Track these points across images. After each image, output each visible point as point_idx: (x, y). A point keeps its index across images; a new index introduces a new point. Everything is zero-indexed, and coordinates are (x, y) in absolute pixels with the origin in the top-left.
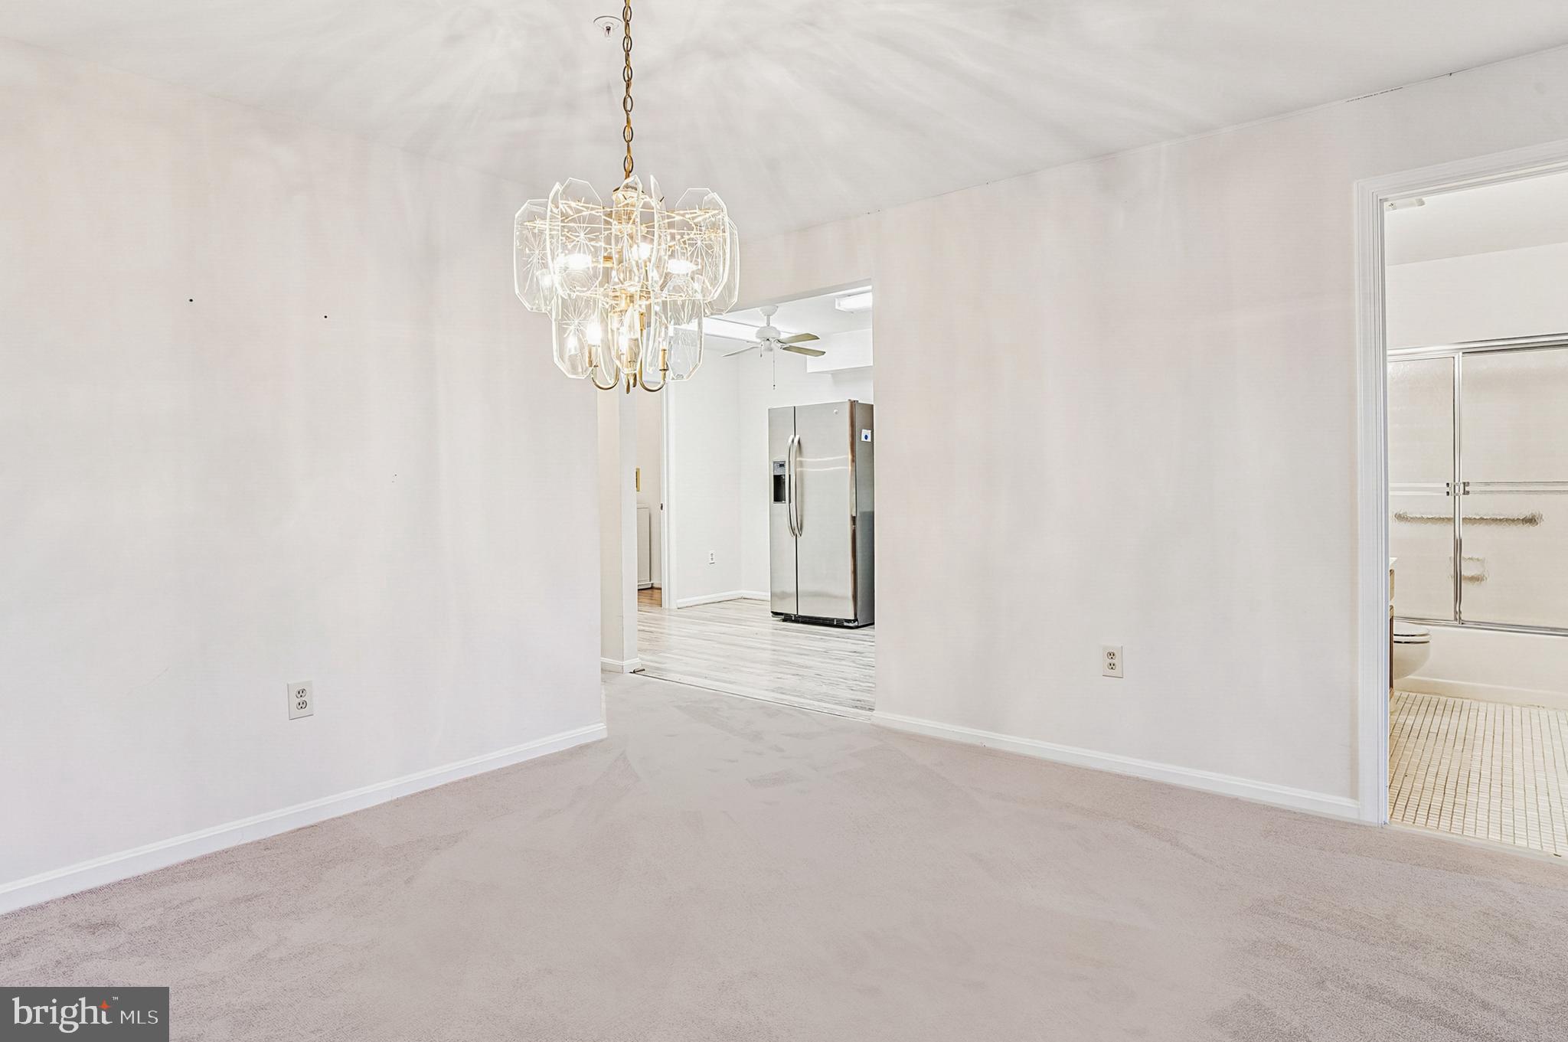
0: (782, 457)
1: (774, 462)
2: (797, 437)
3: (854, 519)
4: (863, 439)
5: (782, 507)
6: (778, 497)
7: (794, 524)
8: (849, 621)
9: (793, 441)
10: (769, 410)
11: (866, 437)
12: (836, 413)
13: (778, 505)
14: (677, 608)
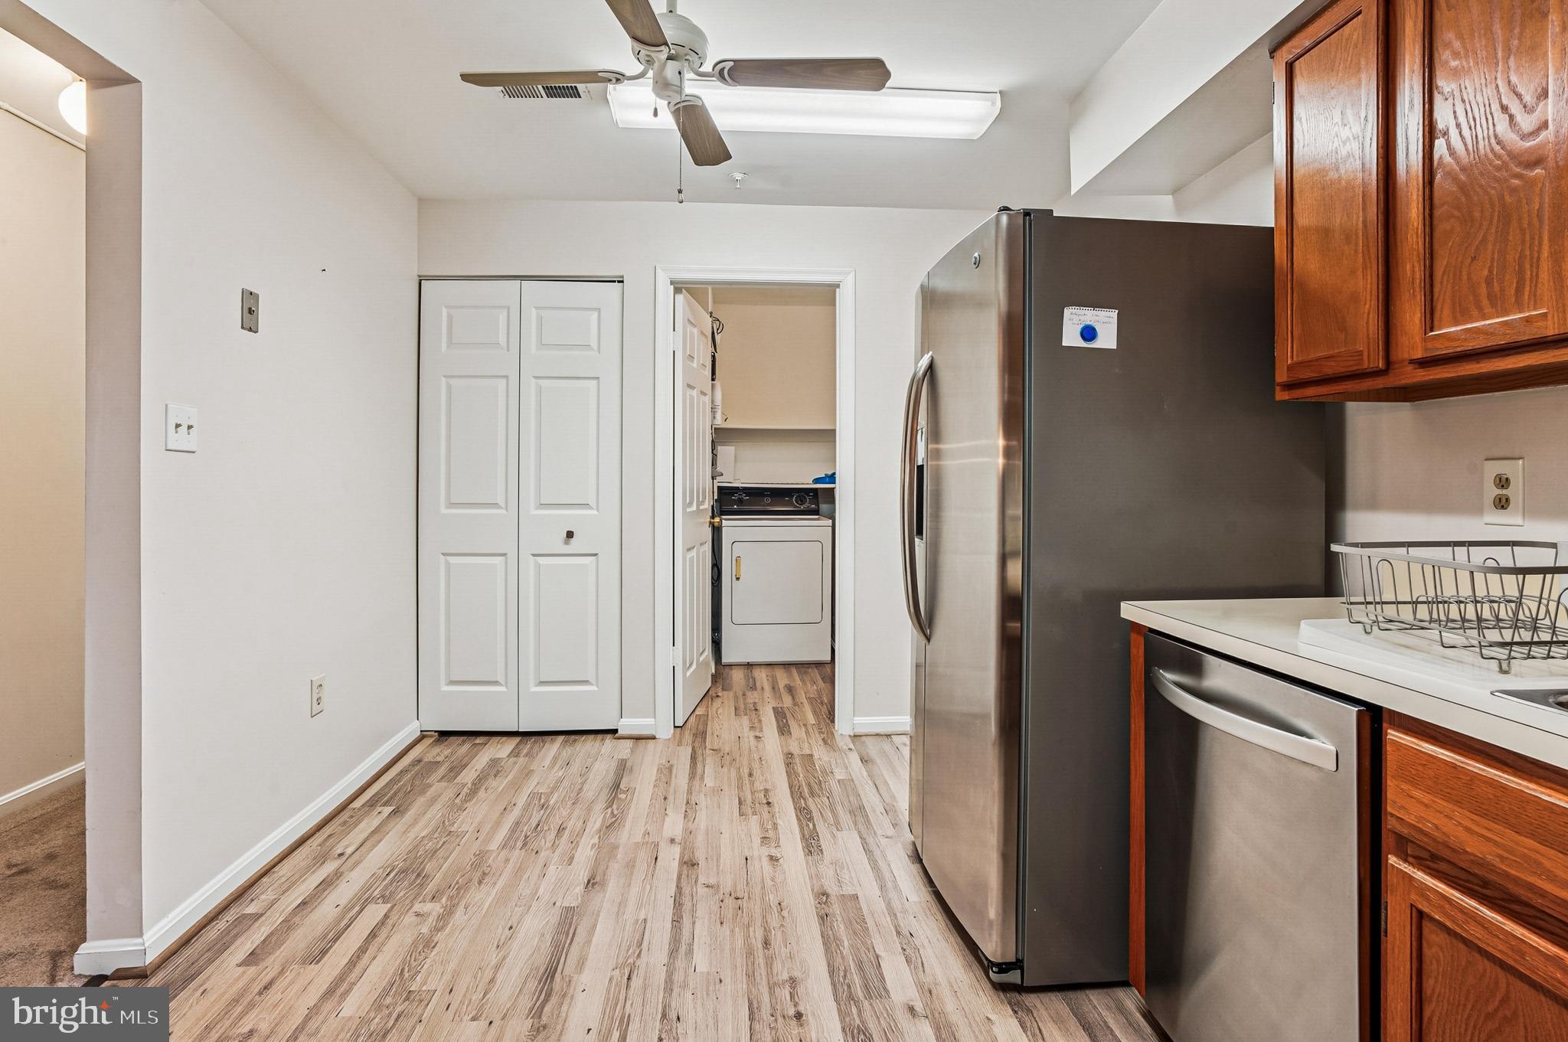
14: (852, 734)
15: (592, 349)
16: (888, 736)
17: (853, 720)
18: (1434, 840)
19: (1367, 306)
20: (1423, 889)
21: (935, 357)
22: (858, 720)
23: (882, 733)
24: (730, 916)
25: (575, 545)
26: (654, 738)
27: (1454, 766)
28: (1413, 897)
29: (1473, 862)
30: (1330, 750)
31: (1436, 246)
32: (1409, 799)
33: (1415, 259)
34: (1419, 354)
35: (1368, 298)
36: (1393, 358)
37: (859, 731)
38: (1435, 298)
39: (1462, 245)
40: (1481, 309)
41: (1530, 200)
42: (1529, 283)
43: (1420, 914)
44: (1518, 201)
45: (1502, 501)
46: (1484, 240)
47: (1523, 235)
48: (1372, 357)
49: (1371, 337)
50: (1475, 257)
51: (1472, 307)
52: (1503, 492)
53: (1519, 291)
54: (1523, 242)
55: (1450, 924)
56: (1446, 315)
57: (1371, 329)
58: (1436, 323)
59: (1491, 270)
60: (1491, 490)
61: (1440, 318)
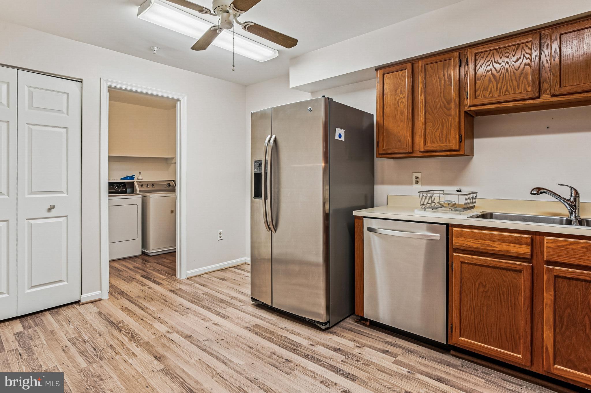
0: (261, 157)
1: (255, 162)
2: (274, 136)
3: (326, 217)
4: (337, 137)
5: (260, 202)
6: (257, 194)
7: (269, 220)
8: (321, 324)
9: (269, 140)
10: (252, 114)
11: (340, 136)
12: (311, 110)
13: (257, 200)
14: (186, 278)
15: (64, 113)
16: (200, 276)
17: (186, 272)
18: (466, 247)
19: (409, 137)
20: (463, 257)
21: (277, 137)
22: (188, 272)
23: (197, 275)
24: (227, 345)
25: (54, 212)
26: (101, 300)
27: (471, 232)
28: (461, 259)
29: (475, 249)
30: (438, 236)
31: (426, 127)
32: (460, 241)
33: (422, 129)
34: (423, 150)
35: (409, 136)
36: (414, 150)
37: (189, 276)
38: (426, 138)
39: (433, 128)
40: (437, 142)
41: (448, 122)
42: (448, 138)
43: (462, 262)
44: (446, 121)
45: (417, 182)
46: (438, 128)
47: (447, 128)
48: (410, 149)
49: (409, 145)
50: (436, 131)
51: (435, 141)
52: (417, 180)
53: (446, 140)
54: (447, 130)
55: (469, 262)
56: (429, 142)
57: (409, 143)
58: (426, 144)
59: (440, 134)
60: (414, 180)
61: (427, 143)
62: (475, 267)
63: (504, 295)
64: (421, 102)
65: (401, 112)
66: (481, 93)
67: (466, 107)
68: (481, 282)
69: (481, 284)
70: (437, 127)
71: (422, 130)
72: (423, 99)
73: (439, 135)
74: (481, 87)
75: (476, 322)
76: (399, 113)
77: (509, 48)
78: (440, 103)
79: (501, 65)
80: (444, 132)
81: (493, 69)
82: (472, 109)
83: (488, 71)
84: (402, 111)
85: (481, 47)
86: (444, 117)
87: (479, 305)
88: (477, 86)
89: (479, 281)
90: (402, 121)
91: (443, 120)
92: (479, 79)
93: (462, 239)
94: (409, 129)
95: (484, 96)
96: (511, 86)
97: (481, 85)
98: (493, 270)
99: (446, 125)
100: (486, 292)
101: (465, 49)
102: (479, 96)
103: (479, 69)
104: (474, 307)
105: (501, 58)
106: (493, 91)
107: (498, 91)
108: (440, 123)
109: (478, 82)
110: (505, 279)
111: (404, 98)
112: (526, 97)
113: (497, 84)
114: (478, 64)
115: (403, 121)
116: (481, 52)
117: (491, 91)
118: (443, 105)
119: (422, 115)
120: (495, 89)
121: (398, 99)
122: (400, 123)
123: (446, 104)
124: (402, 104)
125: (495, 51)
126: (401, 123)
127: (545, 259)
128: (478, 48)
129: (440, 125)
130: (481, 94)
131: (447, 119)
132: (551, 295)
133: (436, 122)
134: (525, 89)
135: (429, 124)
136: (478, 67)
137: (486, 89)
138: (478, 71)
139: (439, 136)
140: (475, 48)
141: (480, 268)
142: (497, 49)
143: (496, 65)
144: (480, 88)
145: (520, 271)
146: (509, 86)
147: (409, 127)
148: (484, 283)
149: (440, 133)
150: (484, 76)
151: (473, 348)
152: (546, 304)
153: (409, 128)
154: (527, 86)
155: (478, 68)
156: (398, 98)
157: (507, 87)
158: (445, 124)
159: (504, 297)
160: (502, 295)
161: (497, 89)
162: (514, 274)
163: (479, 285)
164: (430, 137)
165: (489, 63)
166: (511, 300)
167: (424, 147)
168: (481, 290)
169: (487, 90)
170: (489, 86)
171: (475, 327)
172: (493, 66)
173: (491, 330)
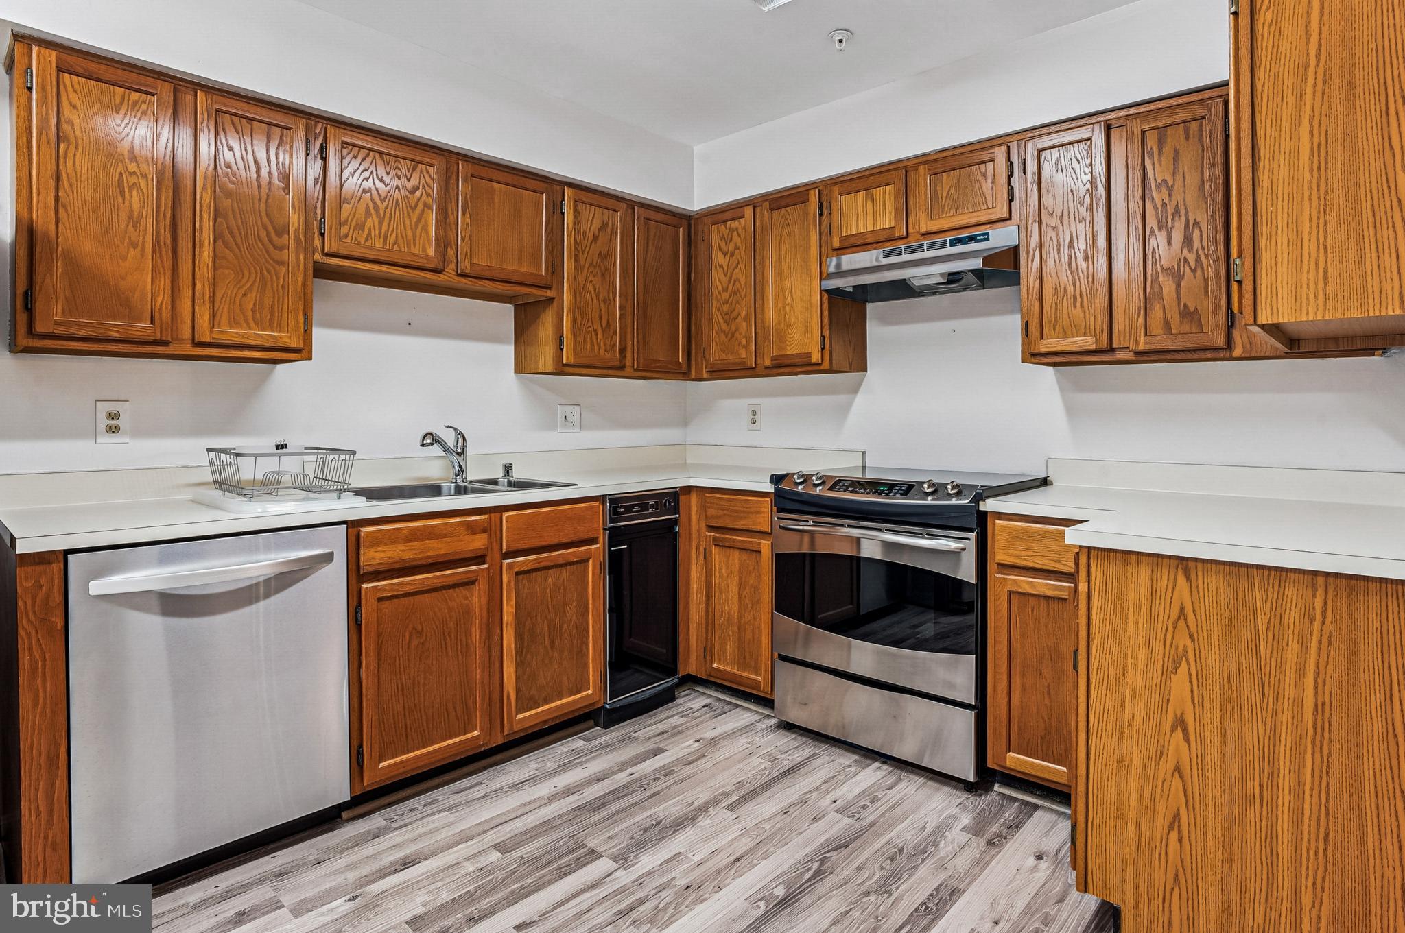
18: (388, 563)
19: (161, 298)
20: (382, 588)
27: (397, 529)
28: (375, 595)
29: (404, 562)
31: (218, 280)
32: (376, 553)
33: (207, 282)
34: (205, 339)
36: (176, 336)
38: (216, 308)
39: (235, 286)
40: (248, 323)
41: (278, 278)
42: (276, 318)
43: (380, 600)
44: (271, 277)
45: (113, 428)
46: (250, 288)
47: (274, 293)
48: (164, 332)
49: (164, 318)
50: (244, 295)
51: (242, 322)
52: (114, 422)
53: (271, 320)
54: (274, 297)
55: (395, 594)
56: (224, 320)
57: (164, 314)
58: (216, 323)
59: (254, 304)
60: (103, 422)
61: (219, 322)
62: (404, 601)
63: (450, 636)
64: (205, 209)
65: (130, 217)
66: (351, 231)
67: (317, 254)
68: (414, 628)
69: (414, 631)
70: (249, 284)
71: (206, 285)
72: (210, 202)
73: (252, 306)
74: (352, 220)
75: (407, 714)
76: (123, 216)
77: (402, 161)
78: (257, 226)
79: (389, 187)
80: (268, 302)
81: (374, 191)
82: (331, 261)
83: (364, 191)
84: (136, 213)
85: (355, 134)
86: (267, 265)
87: (412, 677)
88: (344, 216)
89: (411, 626)
90: (135, 246)
91: (265, 272)
92: (347, 201)
93: (380, 549)
94: (165, 274)
95: (356, 240)
96: (403, 238)
97: (352, 214)
98: (433, 595)
99: (272, 285)
100: (423, 644)
101: (319, 120)
102: (346, 236)
103: (348, 179)
104: (402, 685)
105: (388, 174)
106: (373, 236)
107: (382, 239)
108: (256, 278)
109: (346, 207)
110: (451, 604)
111: (145, 176)
112: (426, 265)
113: (381, 223)
114: (346, 168)
115: (140, 242)
116: (354, 145)
117: (369, 234)
118: (263, 234)
119: (206, 244)
120: (377, 232)
121: (118, 171)
122: (128, 250)
123: (273, 234)
124: (135, 193)
125: (377, 155)
126: (132, 249)
127: (504, 551)
128: (348, 132)
129: (255, 281)
130: (351, 234)
131: (275, 271)
132: (512, 606)
133: (246, 273)
134: (424, 250)
135: (227, 272)
136: (346, 173)
137: (360, 227)
138: (345, 181)
139: (253, 310)
140: (343, 131)
141: (411, 599)
142: (381, 153)
143: (379, 184)
144: (349, 220)
145: (473, 583)
146: (399, 235)
147: (163, 267)
148: (419, 628)
149: (256, 300)
150: (358, 199)
151: (408, 768)
152: (507, 624)
153: (162, 273)
154: (427, 246)
155: (347, 176)
156: (120, 168)
157: (397, 236)
158: (269, 284)
159: (451, 640)
160: (448, 638)
161: (380, 233)
162: (462, 591)
163: (411, 634)
164: (227, 306)
165: (366, 174)
166: (461, 640)
167: (211, 332)
168: (415, 643)
169: (363, 230)
170: (365, 222)
171: (406, 725)
172: (374, 184)
173: (433, 713)
